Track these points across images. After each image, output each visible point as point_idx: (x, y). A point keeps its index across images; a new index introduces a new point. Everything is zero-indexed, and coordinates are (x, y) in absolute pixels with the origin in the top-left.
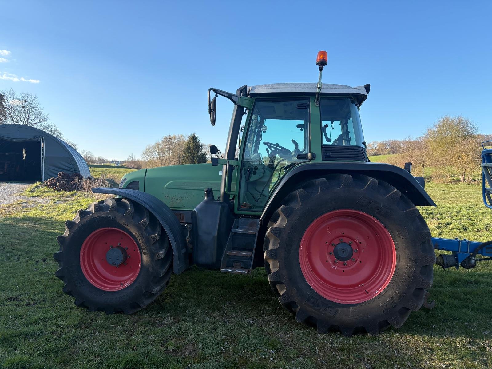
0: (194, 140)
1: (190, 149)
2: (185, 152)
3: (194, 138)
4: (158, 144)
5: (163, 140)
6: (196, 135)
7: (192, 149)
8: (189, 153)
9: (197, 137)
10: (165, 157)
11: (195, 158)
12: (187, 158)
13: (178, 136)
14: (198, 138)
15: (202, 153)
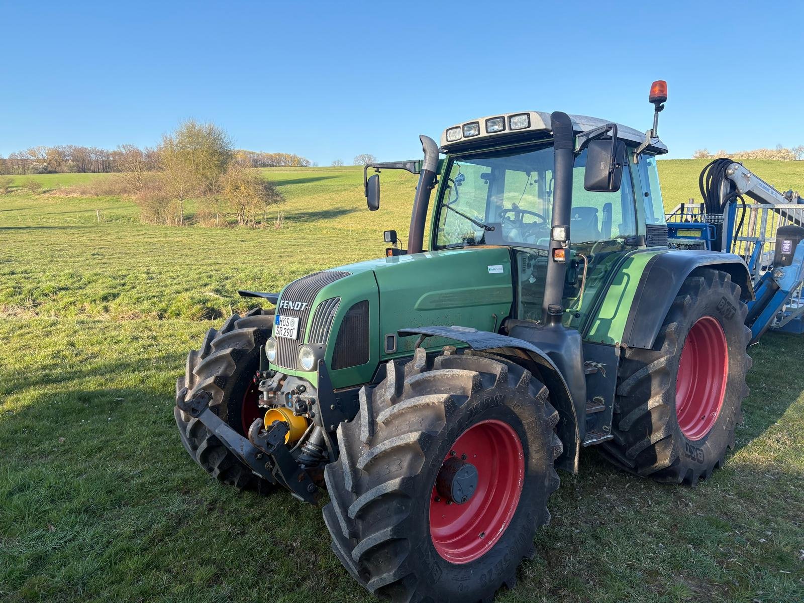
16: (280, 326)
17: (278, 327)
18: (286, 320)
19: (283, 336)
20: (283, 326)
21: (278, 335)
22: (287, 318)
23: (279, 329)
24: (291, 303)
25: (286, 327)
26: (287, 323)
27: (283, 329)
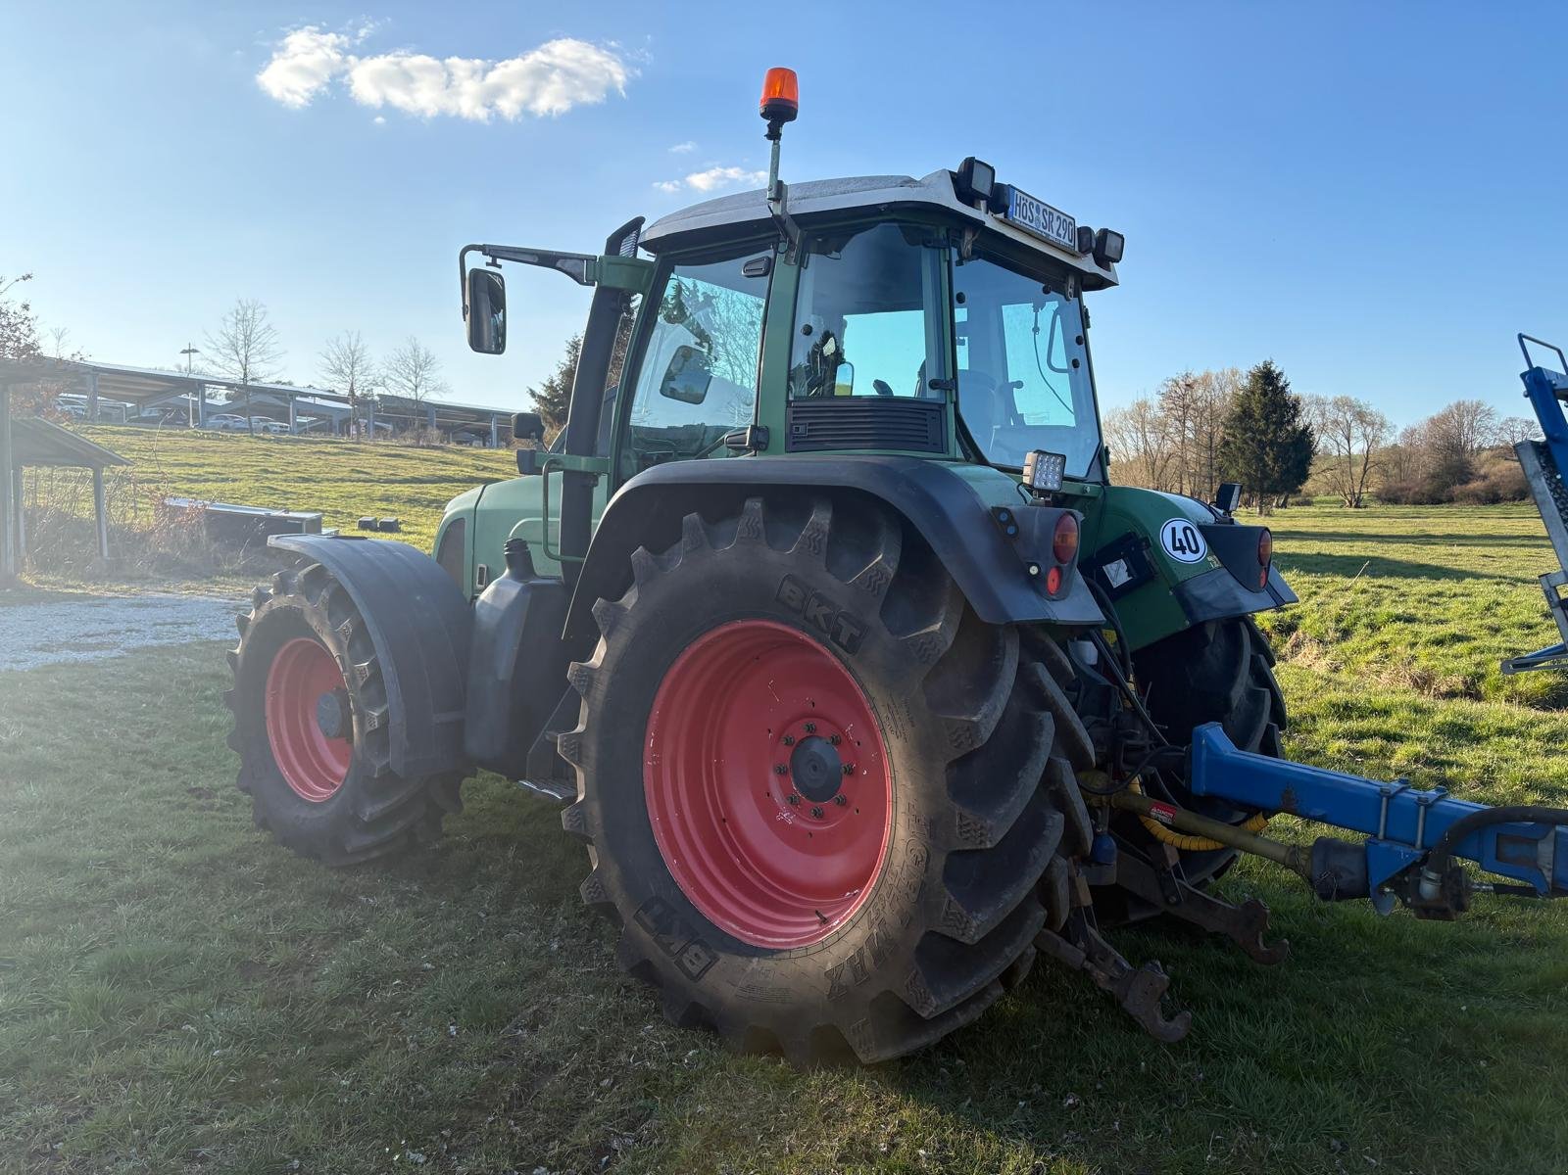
0: (1265, 384)
1: (1251, 416)
2: (1231, 427)
3: (1267, 378)
4: (1143, 406)
5: (1164, 390)
6: (1276, 368)
7: (1257, 416)
8: (1245, 430)
9: (1280, 374)
10: (1168, 447)
11: (1268, 449)
12: (1239, 449)
13: (1223, 374)
14: (1283, 379)
15: (1295, 430)
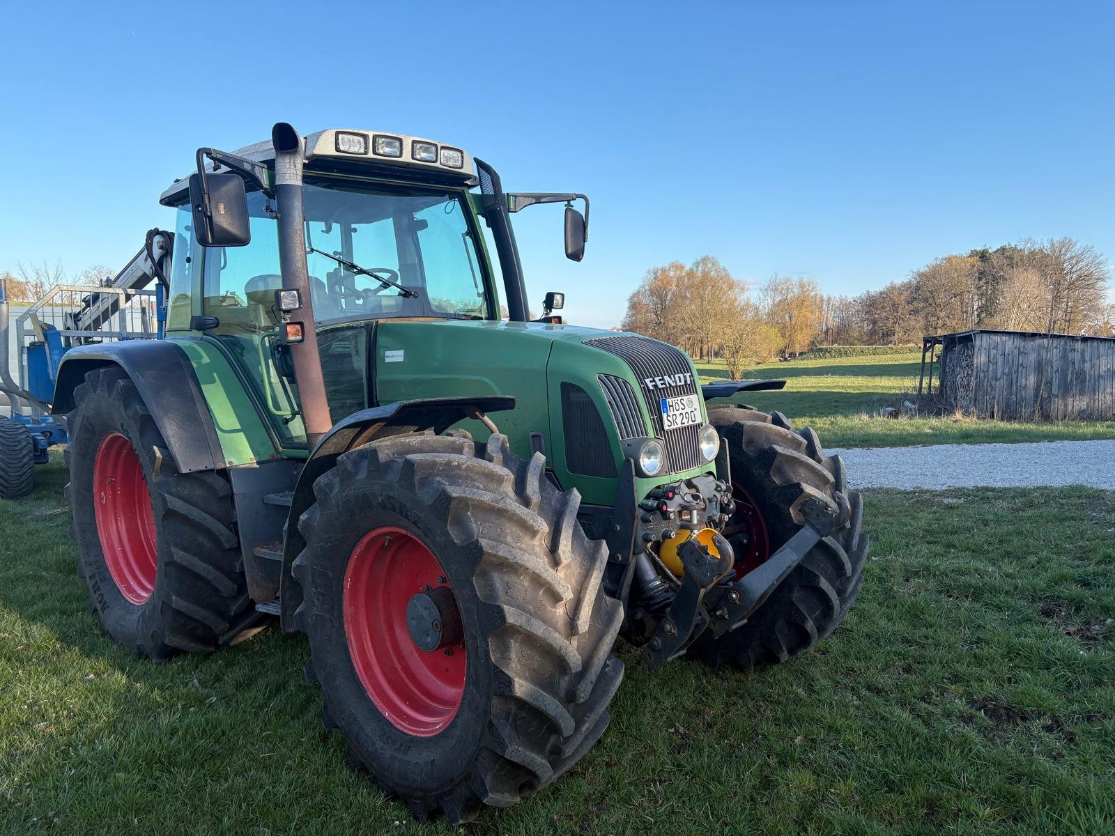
16: (671, 414)
17: (668, 416)
18: (679, 402)
19: (680, 425)
20: (676, 412)
21: (672, 427)
22: (679, 399)
23: (670, 419)
24: (666, 378)
25: (681, 411)
26: (681, 406)
27: (678, 415)
